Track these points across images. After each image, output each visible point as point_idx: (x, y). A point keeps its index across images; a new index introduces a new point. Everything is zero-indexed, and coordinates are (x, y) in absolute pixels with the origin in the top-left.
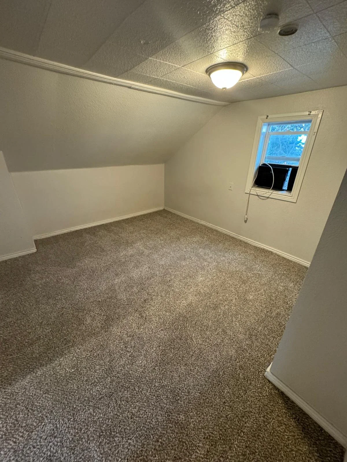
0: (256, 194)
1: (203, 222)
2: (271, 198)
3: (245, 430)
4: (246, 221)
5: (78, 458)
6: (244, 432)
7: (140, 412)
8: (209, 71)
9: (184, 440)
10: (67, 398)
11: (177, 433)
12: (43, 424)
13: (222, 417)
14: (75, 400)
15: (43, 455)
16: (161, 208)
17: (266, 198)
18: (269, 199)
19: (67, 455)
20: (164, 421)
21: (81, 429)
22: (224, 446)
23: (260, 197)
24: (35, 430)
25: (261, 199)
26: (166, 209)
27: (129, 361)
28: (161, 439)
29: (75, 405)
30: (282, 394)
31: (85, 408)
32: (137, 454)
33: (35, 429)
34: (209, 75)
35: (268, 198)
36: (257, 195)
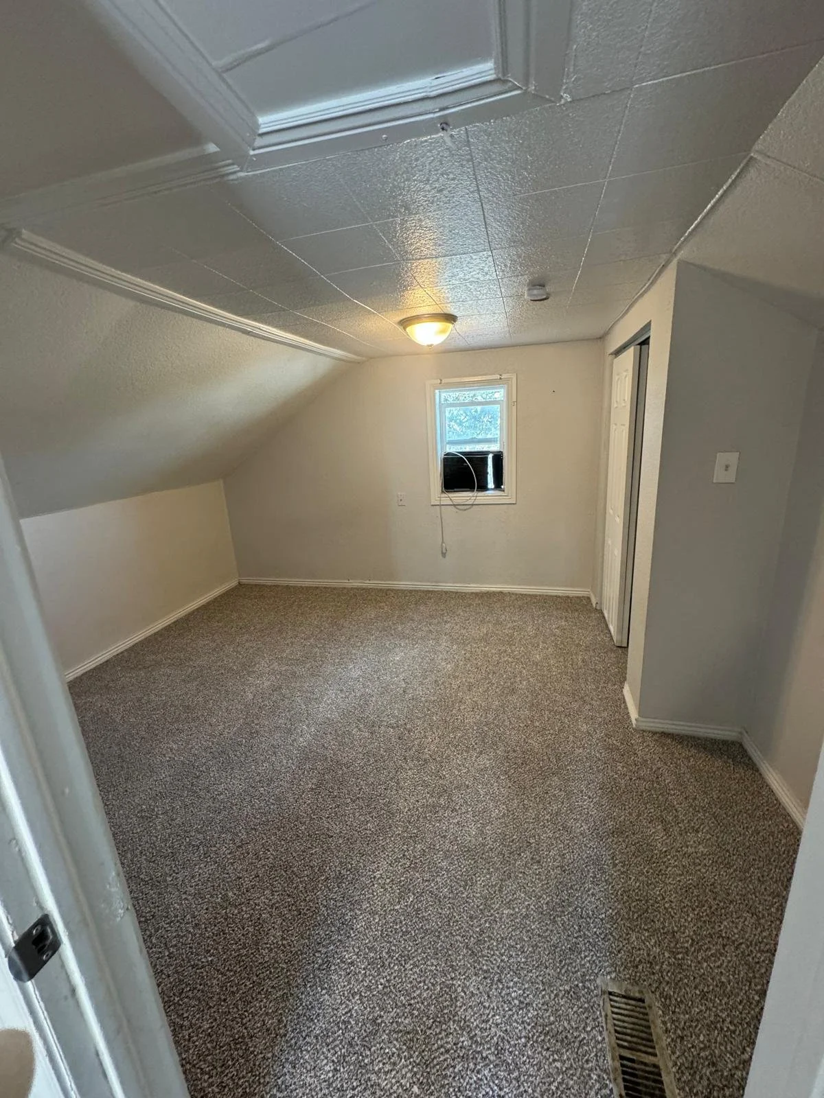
0: (451, 503)
1: (356, 584)
2: (477, 505)
3: (671, 787)
4: (444, 555)
5: (558, 965)
6: (672, 790)
7: (565, 858)
8: (405, 323)
9: (637, 841)
10: (451, 933)
11: (624, 841)
12: (459, 989)
13: (642, 792)
14: (468, 923)
15: (510, 1013)
16: (234, 583)
17: (469, 507)
18: (474, 506)
19: (541, 978)
20: (599, 843)
21: (521, 939)
22: (671, 814)
23: (458, 507)
24: (457, 1009)
25: (460, 510)
26: (244, 581)
27: (481, 822)
28: (616, 859)
29: (476, 927)
30: (665, 735)
31: (496, 917)
32: (612, 894)
33: (456, 1007)
34: (405, 328)
35: (472, 505)
36: (454, 505)
